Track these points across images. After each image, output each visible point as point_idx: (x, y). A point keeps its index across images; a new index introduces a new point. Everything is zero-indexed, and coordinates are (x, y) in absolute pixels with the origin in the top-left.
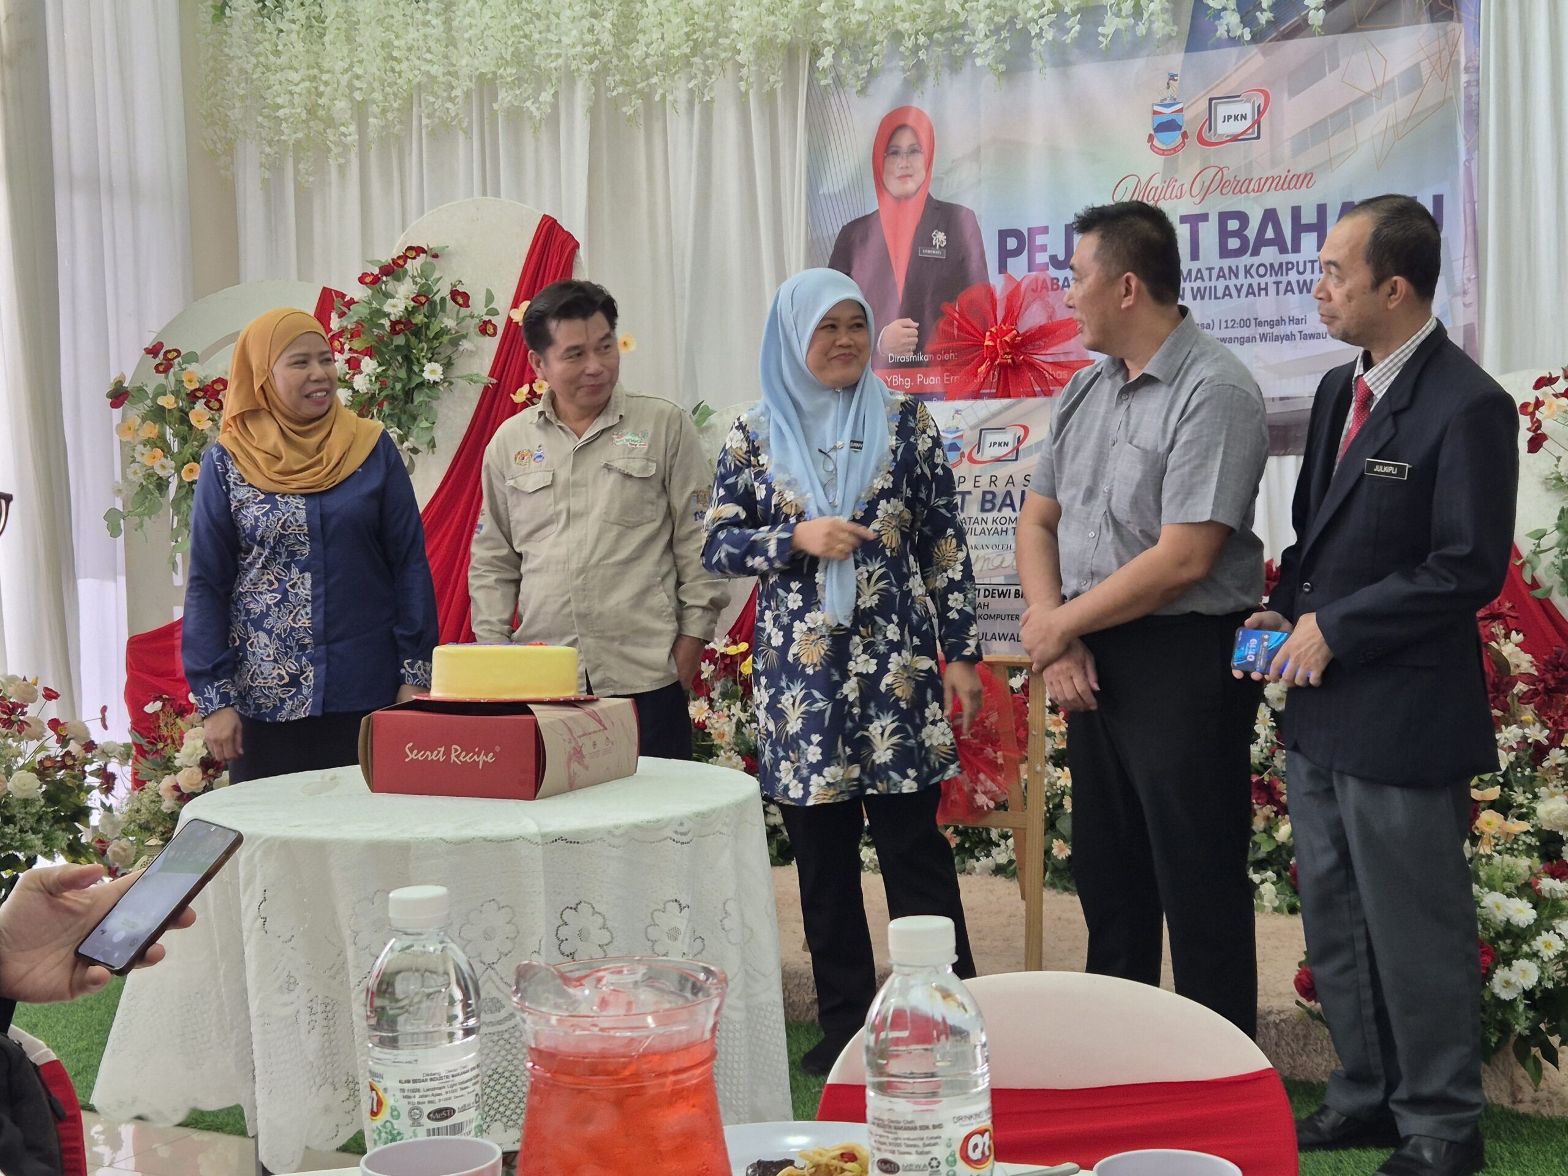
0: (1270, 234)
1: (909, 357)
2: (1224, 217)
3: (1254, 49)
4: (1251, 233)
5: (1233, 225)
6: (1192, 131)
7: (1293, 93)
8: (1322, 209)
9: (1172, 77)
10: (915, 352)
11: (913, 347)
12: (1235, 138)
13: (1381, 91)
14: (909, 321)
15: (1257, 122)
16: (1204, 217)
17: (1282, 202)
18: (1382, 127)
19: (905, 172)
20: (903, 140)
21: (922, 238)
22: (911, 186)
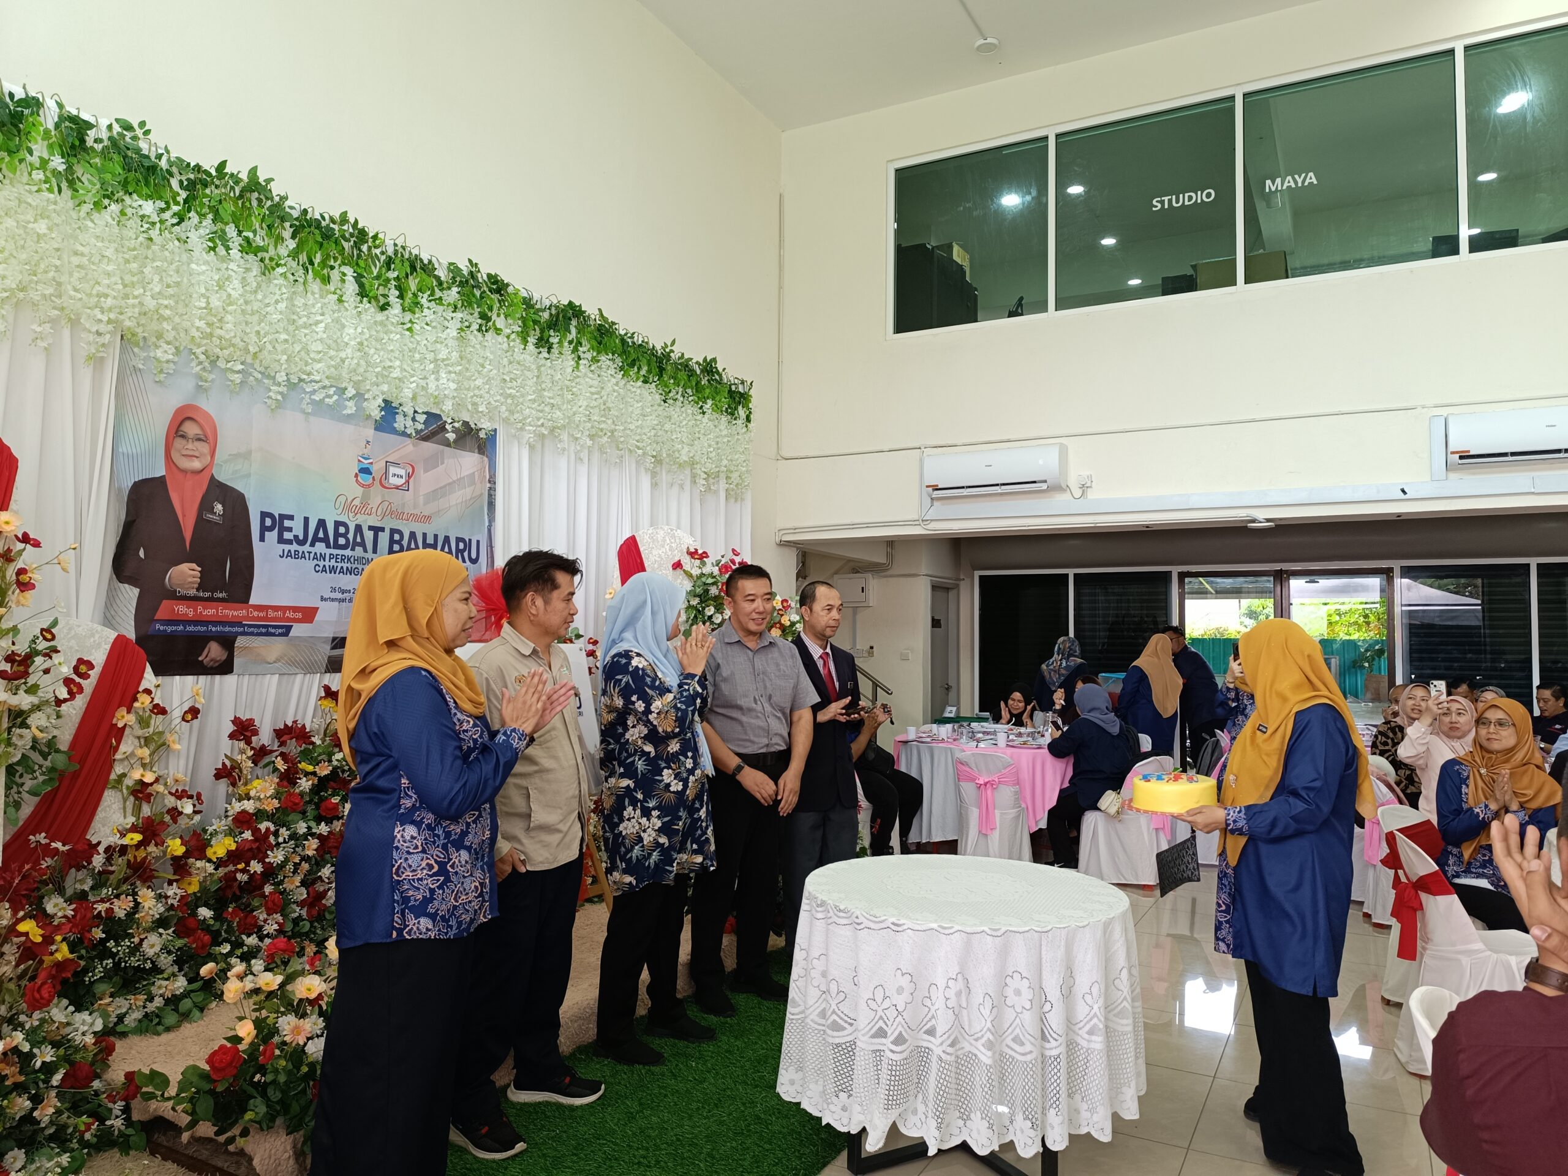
1: (192, 592)
2: (392, 531)
3: (409, 441)
5: (396, 536)
6: (378, 477)
7: (426, 471)
8: (436, 536)
9: (368, 442)
10: (198, 590)
11: (196, 586)
12: (397, 488)
13: (460, 482)
14: (194, 566)
15: (408, 482)
16: (382, 529)
17: (419, 529)
18: (460, 501)
19: (191, 453)
20: (190, 429)
21: (205, 505)
22: (197, 465)
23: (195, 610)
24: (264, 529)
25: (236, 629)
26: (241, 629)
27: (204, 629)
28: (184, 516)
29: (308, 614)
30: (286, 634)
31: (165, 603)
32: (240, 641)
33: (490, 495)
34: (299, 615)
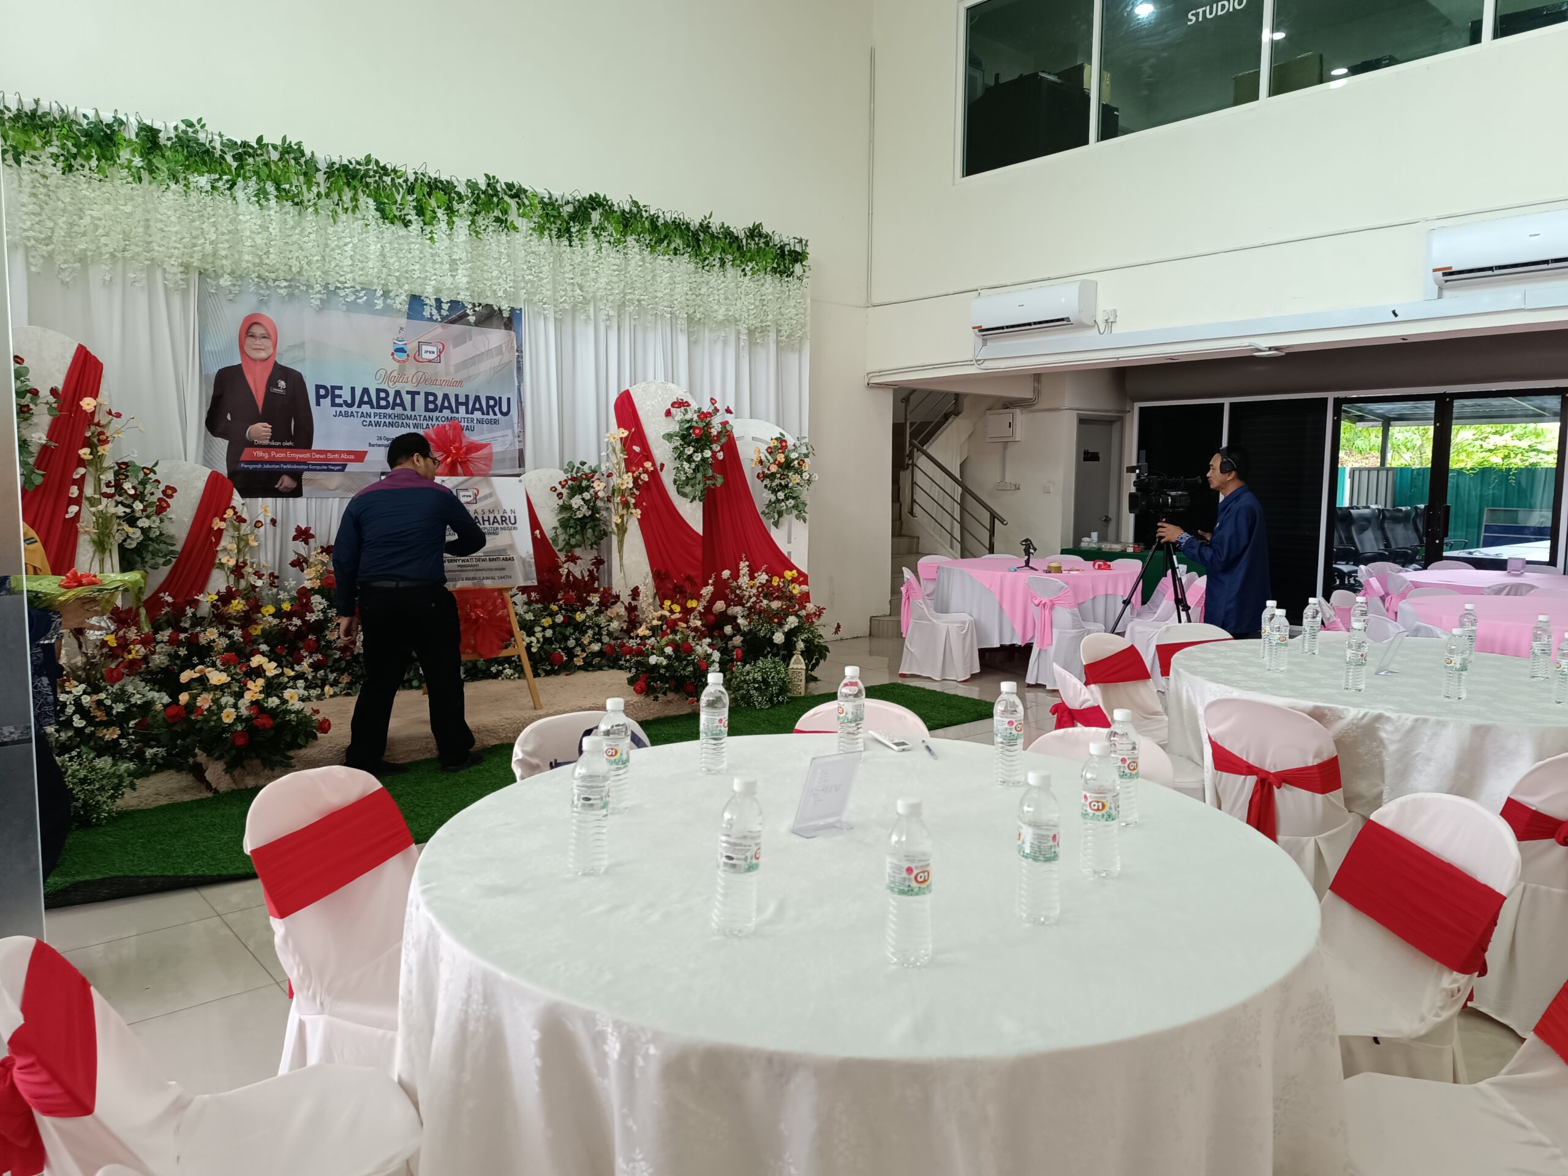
0: (446, 404)
1: (266, 442)
2: (427, 394)
3: (437, 325)
4: (439, 402)
5: (431, 398)
6: (412, 354)
7: (455, 346)
8: (467, 397)
10: (270, 440)
11: (269, 438)
12: (430, 361)
13: (488, 353)
14: (266, 424)
15: (439, 356)
16: (418, 393)
17: (452, 392)
18: (489, 367)
19: (259, 347)
20: (257, 330)
21: (272, 382)
22: (263, 355)
23: (270, 454)
24: (319, 397)
25: (302, 467)
26: (306, 467)
27: (278, 466)
28: (256, 390)
29: (360, 456)
30: (343, 470)
31: (247, 450)
32: (306, 475)
33: (518, 362)
34: (352, 457)
